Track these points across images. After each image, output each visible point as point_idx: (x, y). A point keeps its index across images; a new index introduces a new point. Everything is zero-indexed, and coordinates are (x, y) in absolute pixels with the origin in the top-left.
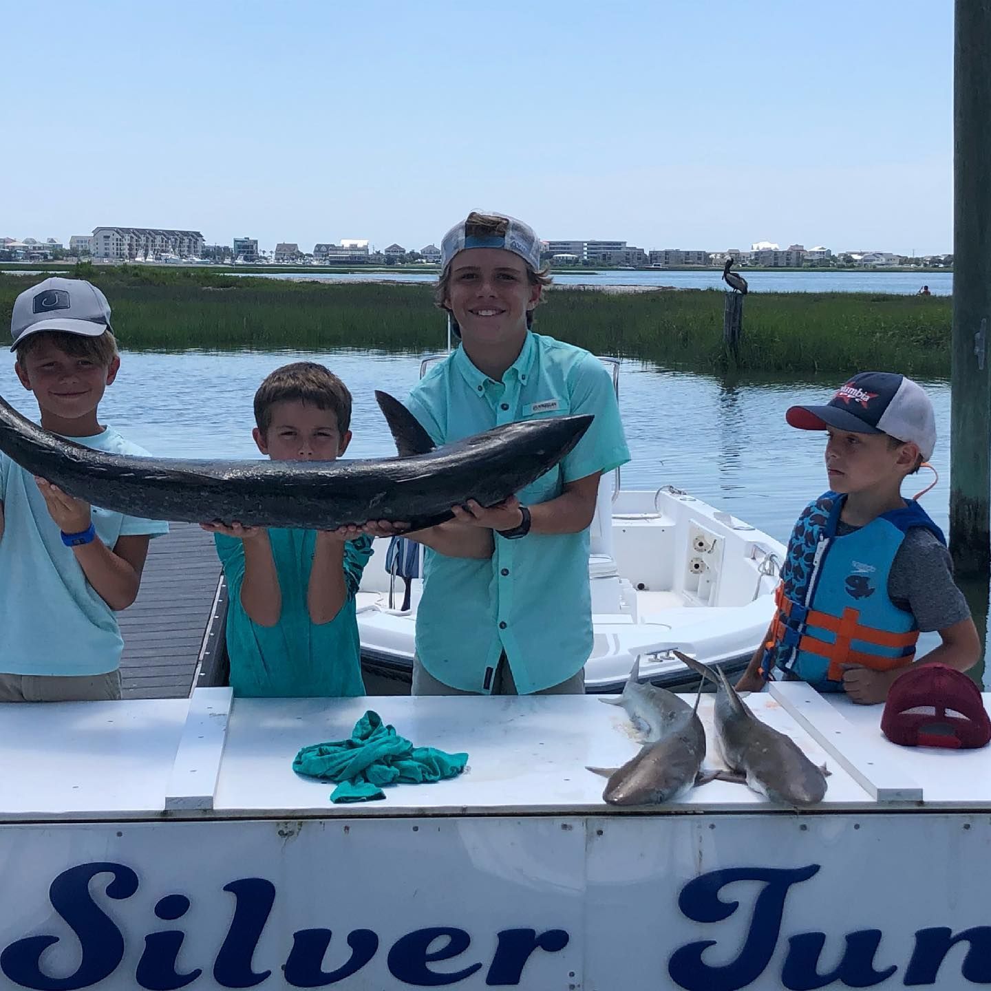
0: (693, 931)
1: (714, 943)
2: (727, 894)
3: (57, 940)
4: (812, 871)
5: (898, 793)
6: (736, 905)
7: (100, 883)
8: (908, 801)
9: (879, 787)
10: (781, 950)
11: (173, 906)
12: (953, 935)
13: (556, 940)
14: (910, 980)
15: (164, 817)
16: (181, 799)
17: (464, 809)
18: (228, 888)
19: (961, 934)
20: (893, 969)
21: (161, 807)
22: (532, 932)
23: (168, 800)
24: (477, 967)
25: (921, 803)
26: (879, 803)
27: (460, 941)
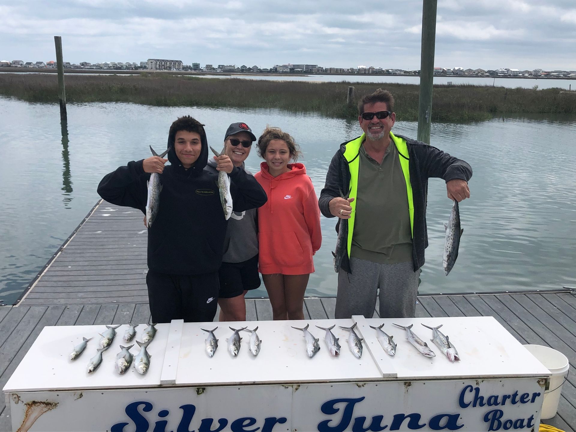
0: (325, 417)
1: (332, 420)
2: (336, 406)
3: (128, 424)
4: (363, 399)
5: (389, 375)
6: (338, 409)
7: (141, 407)
8: (392, 377)
9: (384, 373)
10: (352, 422)
11: (164, 413)
12: (405, 416)
13: (283, 420)
14: (391, 429)
15: (160, 386)
16: (166, 381)
17: (254, 382)
18: (180, 408)
19: (407, 416)
20: (387, 426)
21: (159, 383)
22: (275, 418)
23: (161, 381)
24: (259, 428)
25: (397, 378)
26: (384, 377)
27: (253, 421)
